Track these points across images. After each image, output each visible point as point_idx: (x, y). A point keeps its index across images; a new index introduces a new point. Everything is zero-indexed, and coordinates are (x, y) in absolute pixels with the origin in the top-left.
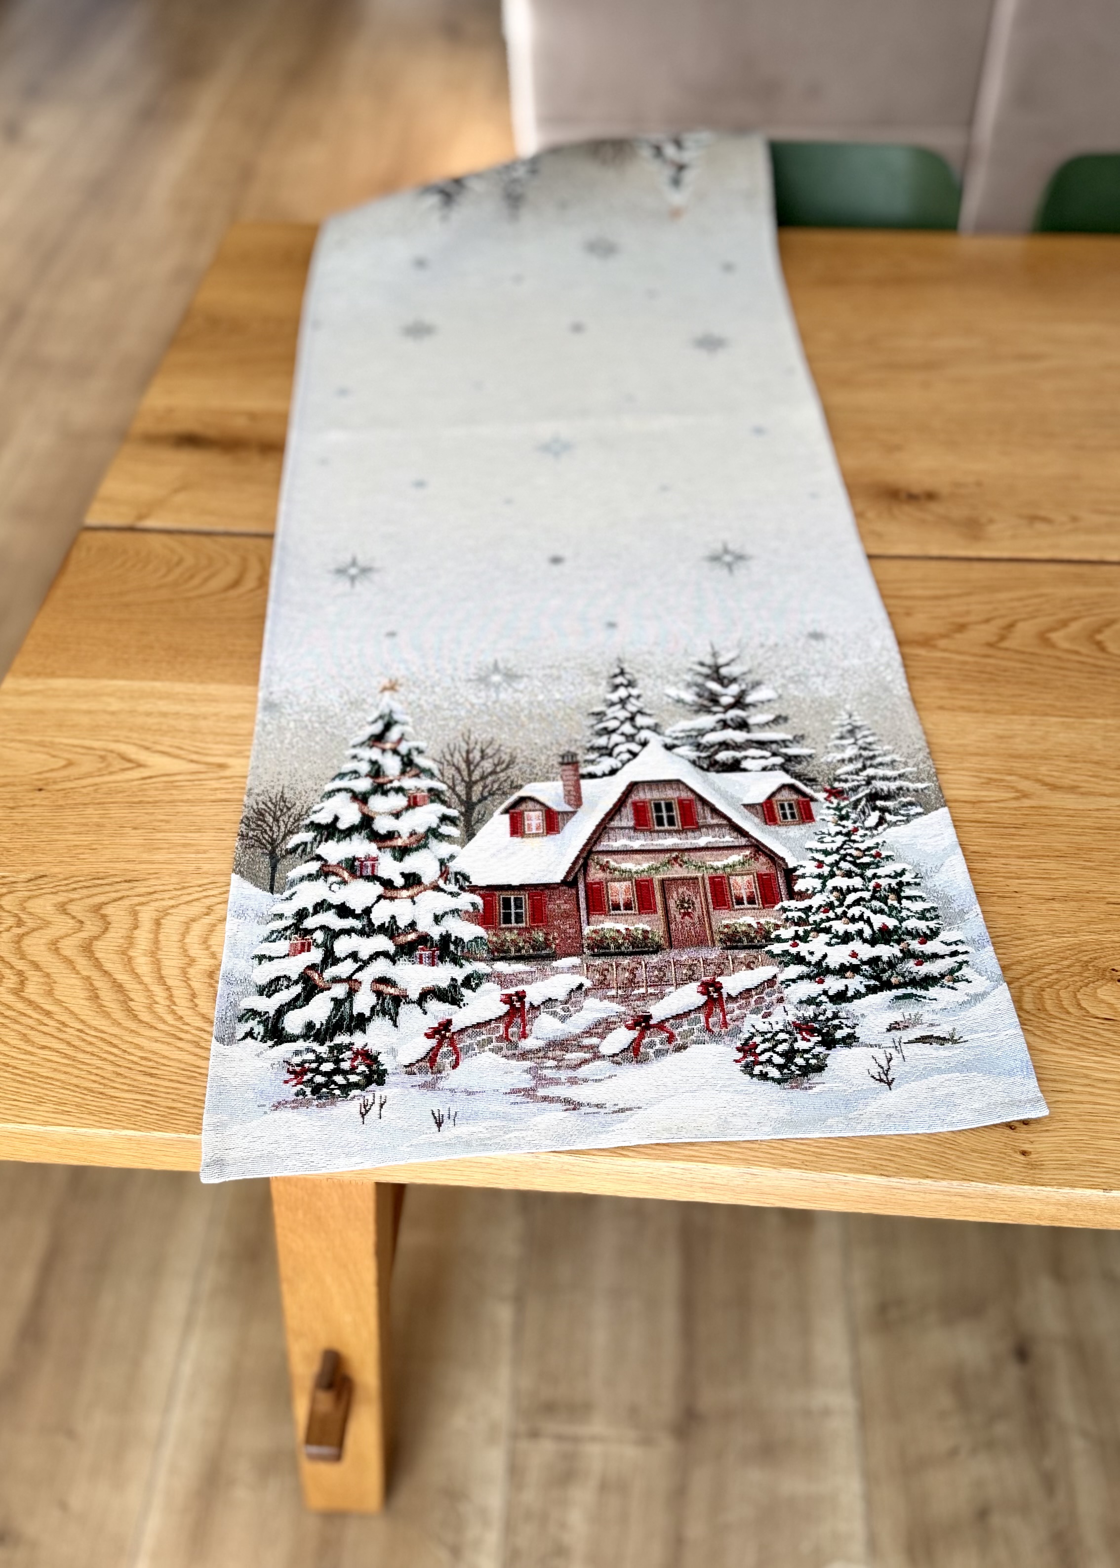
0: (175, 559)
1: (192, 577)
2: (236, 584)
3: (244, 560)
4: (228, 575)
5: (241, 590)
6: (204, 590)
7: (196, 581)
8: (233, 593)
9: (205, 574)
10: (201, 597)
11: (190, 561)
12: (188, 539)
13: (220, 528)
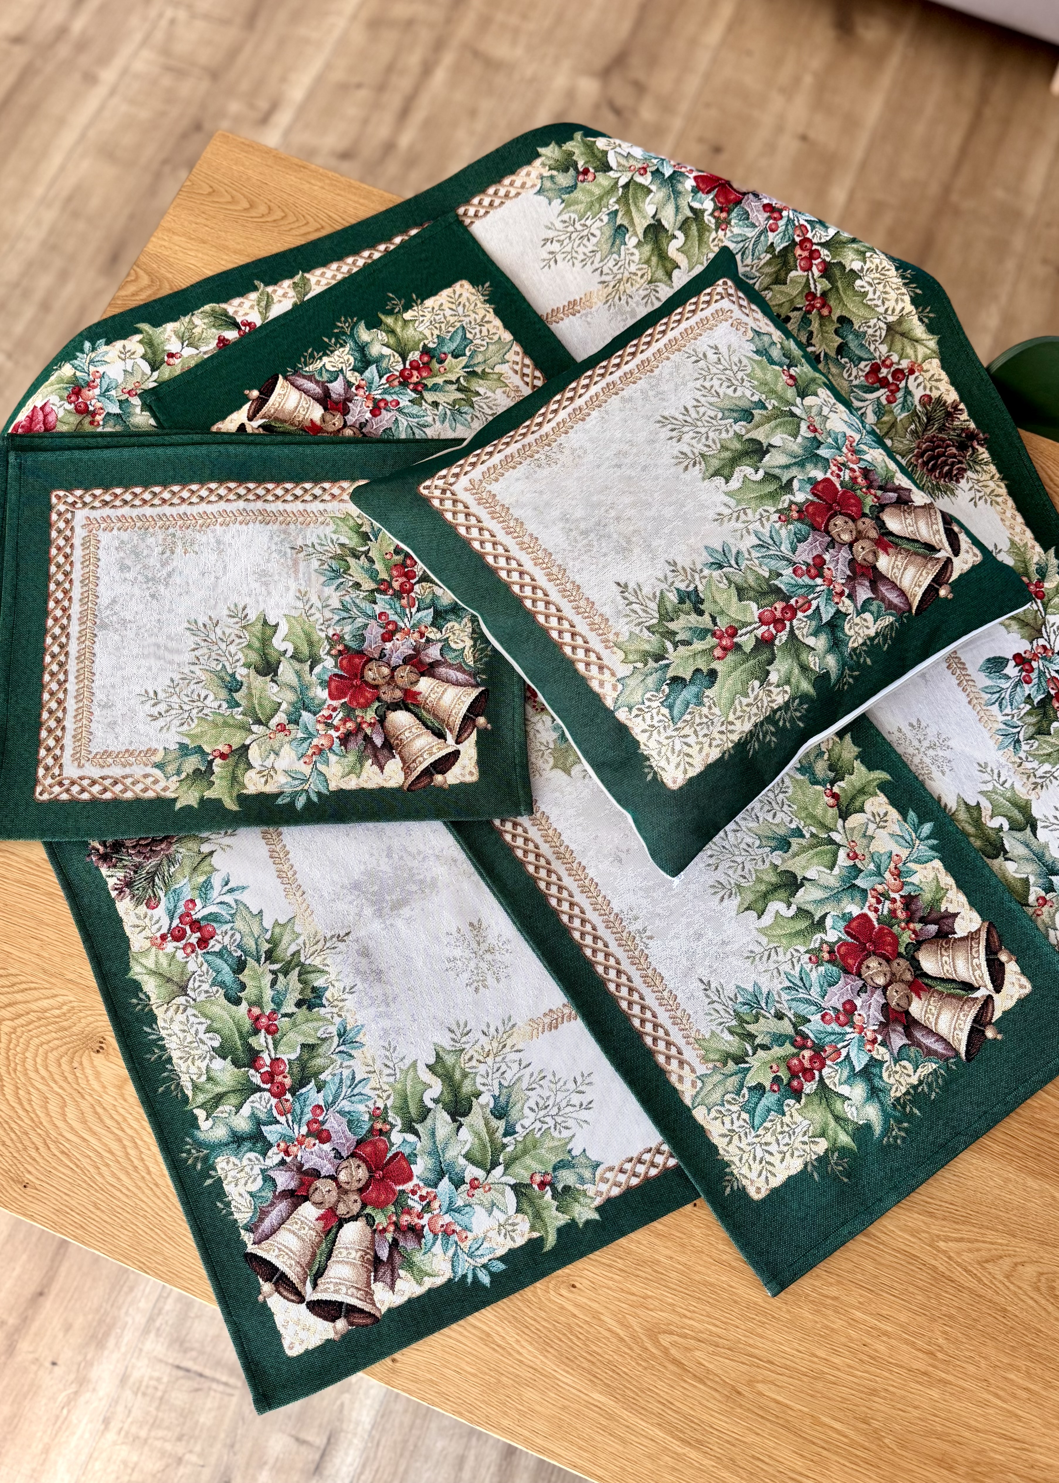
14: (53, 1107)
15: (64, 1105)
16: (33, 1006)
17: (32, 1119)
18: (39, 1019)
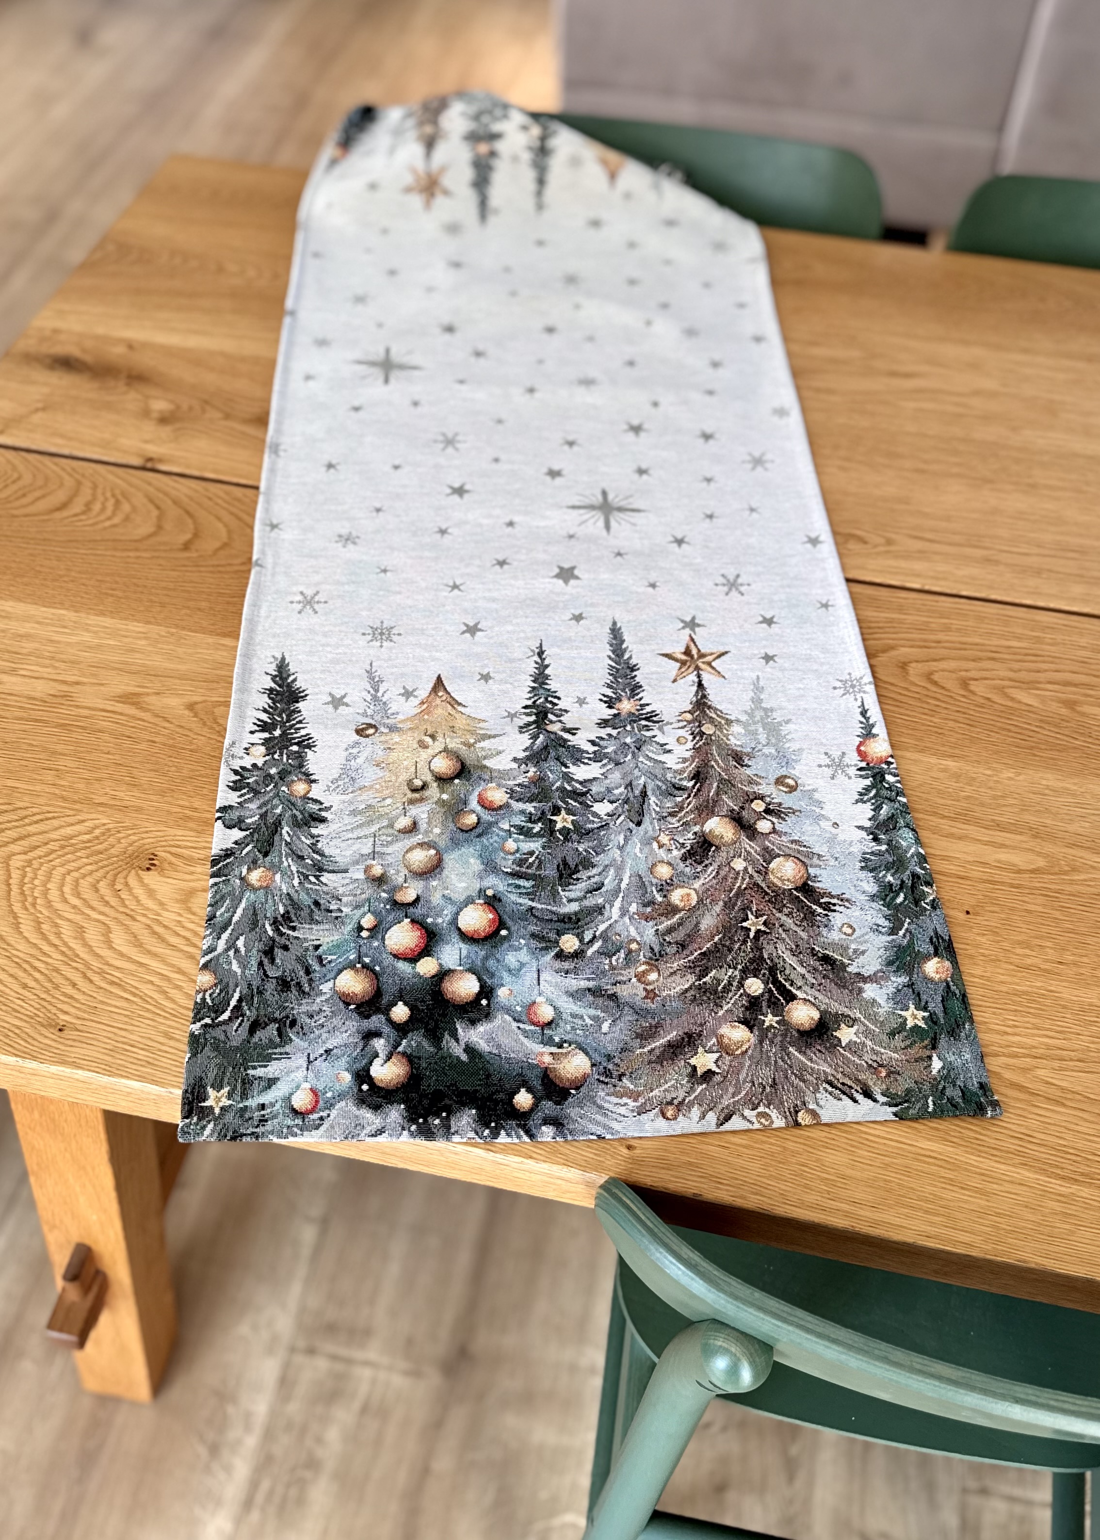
0: (15, 475)
1: (24, 495)
2: (63, 506)
3: (79, 483)
4: (60, 496)
5: (65, 513)
6: (32, 509)
7: (24, 501)
8: (58, 515)
9: (37, 494)
10: (26, 516)
11: (27, 479)
12: (31, 457)
13: (66, 451)
14: (93, 935)
15: (109, 930)
16: (54, 835)
17: (63, 953)
18: (63, 847)
